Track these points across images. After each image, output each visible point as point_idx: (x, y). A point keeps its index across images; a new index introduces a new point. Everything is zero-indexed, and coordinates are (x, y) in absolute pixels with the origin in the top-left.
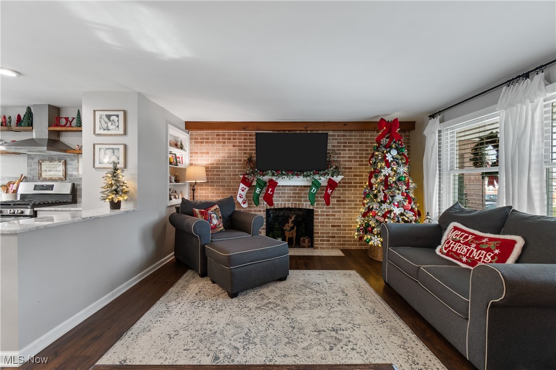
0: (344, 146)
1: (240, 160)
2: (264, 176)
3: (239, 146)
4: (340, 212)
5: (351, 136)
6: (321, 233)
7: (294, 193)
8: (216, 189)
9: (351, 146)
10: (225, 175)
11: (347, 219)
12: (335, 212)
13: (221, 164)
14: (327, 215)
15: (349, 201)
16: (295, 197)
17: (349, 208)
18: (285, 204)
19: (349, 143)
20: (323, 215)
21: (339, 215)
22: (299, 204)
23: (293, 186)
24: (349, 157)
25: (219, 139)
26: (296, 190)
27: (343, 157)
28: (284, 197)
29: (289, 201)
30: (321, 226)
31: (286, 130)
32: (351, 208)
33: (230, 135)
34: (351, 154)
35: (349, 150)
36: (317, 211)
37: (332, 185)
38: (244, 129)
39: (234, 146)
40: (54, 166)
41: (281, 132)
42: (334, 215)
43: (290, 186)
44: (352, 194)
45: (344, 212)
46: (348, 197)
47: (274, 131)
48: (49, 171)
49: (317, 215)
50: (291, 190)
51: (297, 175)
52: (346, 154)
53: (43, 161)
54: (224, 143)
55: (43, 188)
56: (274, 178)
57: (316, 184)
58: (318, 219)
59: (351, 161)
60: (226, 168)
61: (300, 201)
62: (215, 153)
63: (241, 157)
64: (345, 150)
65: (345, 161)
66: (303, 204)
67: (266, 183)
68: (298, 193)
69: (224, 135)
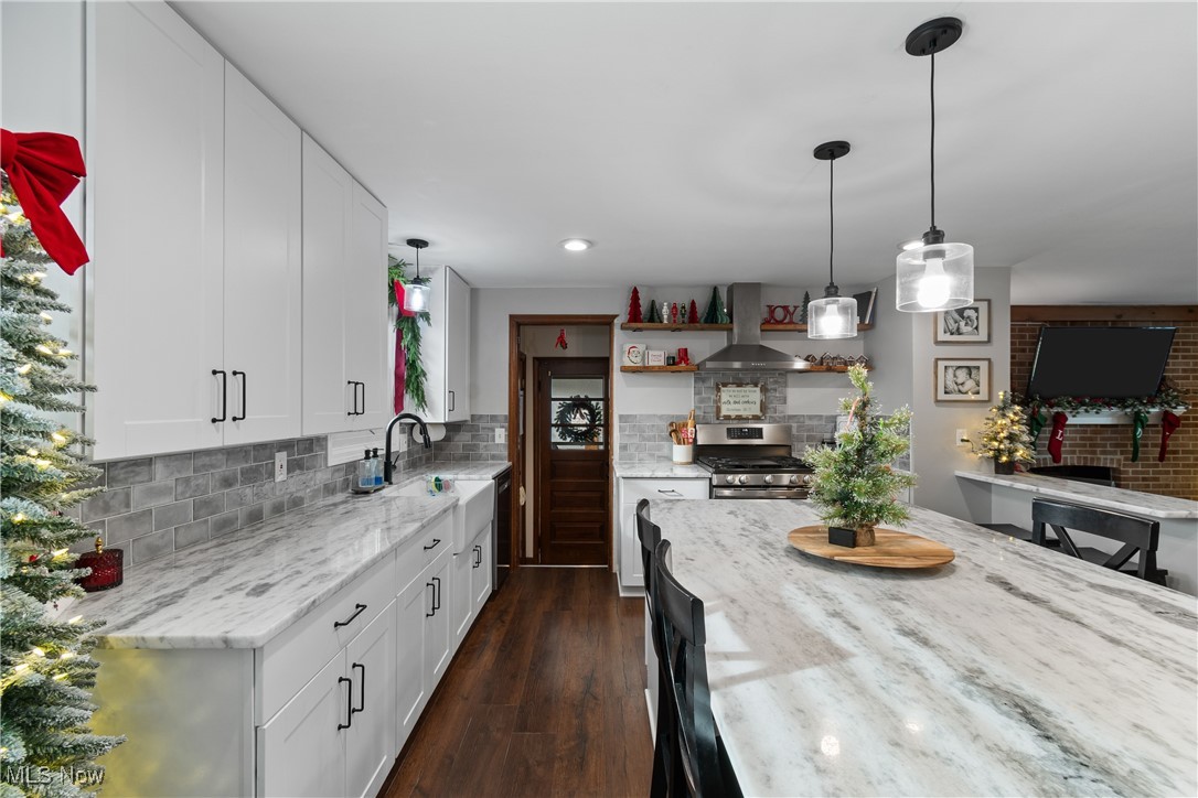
4: (1168, 473)
5: (1188, 330)
7: (1082, 439)
9: (1188, 351)
11: (1182, 486)
12: (1160, 473)
14: (1144, 479)
15: (1184, 452)
16: (1085, 446)
17: (1184, 466)
18: (1065, 458)
19: (1184, 344)
20: (1136, 479)
21: (1167, 479)
22: (1092, 459)
23: (1081, 426)
24: (1184, 371)
26: (1085, 432)
27: (1174, 371)
29: (1074, 452)
32: (1188, 466)
34: (1188, 364)
35: (1184, 357)
36: (1127, 472)
37: (1170, 423)
40: (743, 394)
42: (1157, 479)
44: (1191, 439)
45: (1175, 472)
46: (1183, 445)
48: (735, 402)
49: (1126, 479)
50: (1076, 432)
51: (1110, 405)
52: (1179, 364)
53: (725, 385)
55: (740, 433)
56: (1066, 411)
59: (1188, 378)
61: (1094, 453)
65: (1178, 378)
66: (1099, 459)
67: (1046, 420)
68: (1090, 439)
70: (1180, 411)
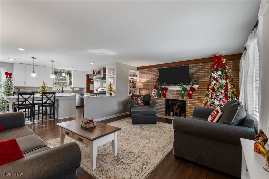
0: (201, 71)
1: (155, 80)
2: (162, 86)
3: (155, 74)
4: (199, 103)
5: (205, 65)
6: (189, 112)
7: (176, 93)
8: (147, 91)
9: (206, 70)
10: (150, 86)
13: (149, 81)
14: (192, 104)
16: (177, 95)
18: (172, 98)
19: (204, 69)
20: (190, 104)
21: (198, 104)
22: (179, 98)
23: (176, 90)
24: (204, 76)
25: (148, 72)
26: (177, 92)
27: (201, 76)
28: (172, 95)
29: (174, 96)
30: (189, 109)
31: (173, 66)
33: (152, 70)
34: (205, 74)
35: (204, 72)
36: (187, 102)
37: (192, 89)
38: (156, 67)
39: (153, 74)
41: (171, 67)
42: (196, 104)
43: (175, 90)
47: (168, 67)
48: (104, 85)
49: (187, 103)
50: (175, 92)
51: (176, 85)
52: (203, 74)
54: (150, 73)
55: (102, 90)
56: (166, 87)
57: (184, 89)
58: (187, 105)
59: (205, 78)
60: (151, 83)
62: (147, 77)
63: (156, 78)
64: (202, 72)
65: (202, 78)
67: (163, 89)
69: (150, 71)
70: (196, 87)
